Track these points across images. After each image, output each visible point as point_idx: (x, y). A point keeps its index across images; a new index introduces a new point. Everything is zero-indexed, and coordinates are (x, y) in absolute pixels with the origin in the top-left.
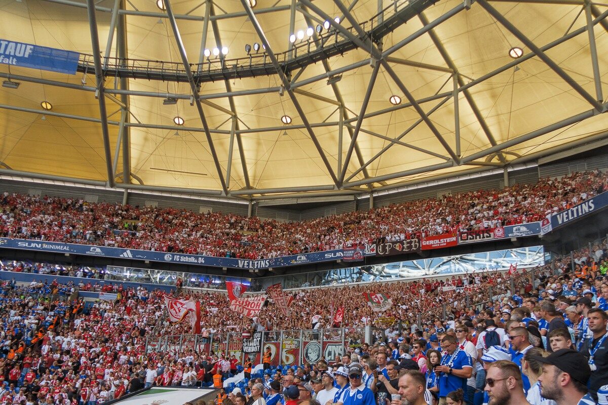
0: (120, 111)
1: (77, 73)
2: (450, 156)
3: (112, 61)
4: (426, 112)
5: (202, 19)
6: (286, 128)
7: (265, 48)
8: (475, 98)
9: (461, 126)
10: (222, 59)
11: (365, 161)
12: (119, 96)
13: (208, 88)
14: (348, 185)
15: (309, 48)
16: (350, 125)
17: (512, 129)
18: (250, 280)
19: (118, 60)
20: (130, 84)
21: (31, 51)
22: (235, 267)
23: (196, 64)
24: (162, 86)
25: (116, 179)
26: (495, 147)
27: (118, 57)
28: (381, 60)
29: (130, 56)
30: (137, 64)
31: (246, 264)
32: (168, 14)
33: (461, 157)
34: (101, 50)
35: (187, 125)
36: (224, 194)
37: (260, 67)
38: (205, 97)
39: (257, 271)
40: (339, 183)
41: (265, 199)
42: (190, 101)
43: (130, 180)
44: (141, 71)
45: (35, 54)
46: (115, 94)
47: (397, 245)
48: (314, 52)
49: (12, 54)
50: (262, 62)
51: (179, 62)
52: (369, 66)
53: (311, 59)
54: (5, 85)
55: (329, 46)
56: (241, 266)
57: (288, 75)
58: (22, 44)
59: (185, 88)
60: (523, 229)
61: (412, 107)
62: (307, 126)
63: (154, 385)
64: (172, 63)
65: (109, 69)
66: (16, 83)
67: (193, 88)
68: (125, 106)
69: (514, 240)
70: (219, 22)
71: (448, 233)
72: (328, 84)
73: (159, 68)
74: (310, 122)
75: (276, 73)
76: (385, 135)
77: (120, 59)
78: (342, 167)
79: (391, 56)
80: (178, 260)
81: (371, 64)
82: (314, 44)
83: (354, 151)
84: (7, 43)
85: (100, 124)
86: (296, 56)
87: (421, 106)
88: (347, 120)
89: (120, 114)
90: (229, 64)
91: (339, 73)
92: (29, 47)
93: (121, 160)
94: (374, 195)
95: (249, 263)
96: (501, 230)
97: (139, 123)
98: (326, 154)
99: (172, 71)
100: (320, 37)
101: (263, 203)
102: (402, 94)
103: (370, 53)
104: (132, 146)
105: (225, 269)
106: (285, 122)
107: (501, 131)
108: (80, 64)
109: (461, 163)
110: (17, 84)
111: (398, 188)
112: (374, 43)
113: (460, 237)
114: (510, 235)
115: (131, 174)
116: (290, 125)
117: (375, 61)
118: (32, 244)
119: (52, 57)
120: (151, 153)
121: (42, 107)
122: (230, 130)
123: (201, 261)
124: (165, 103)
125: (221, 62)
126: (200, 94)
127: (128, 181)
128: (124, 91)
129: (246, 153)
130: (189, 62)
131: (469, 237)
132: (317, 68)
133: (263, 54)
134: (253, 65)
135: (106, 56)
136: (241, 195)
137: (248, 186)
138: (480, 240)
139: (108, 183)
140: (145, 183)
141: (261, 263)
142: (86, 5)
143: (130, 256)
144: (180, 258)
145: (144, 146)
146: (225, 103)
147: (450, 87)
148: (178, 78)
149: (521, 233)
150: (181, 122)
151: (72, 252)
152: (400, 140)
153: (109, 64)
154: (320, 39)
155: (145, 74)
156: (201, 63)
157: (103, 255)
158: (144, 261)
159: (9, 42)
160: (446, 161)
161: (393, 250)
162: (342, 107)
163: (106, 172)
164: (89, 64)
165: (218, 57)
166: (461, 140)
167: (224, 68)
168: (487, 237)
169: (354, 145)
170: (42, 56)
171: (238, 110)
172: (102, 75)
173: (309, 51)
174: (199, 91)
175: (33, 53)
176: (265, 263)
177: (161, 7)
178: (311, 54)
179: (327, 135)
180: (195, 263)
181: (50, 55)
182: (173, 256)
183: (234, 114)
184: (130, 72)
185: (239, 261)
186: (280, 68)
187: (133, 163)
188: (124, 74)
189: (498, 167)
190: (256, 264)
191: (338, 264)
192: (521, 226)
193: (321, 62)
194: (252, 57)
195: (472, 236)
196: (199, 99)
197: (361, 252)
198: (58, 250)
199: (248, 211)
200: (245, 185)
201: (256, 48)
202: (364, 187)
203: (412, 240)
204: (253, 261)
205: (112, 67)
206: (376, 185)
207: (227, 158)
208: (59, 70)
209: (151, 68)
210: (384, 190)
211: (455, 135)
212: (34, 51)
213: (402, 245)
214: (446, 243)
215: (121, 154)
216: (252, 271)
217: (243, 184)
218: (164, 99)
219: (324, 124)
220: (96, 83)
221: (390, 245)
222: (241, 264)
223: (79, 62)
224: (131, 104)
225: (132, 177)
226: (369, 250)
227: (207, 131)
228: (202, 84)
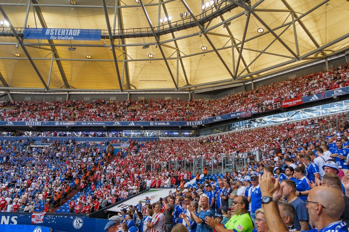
0: (122, 55)
1: (101, 39)
2: (294, 56)
3: (117, 31)
4: (278, 35)
5: (157, 4)
6: (204, 52)
7: (190, 14)
8: (305, 24)
9: (298, 39)
10: (169, 23)
11: (247, 64)
12: (121, 48)
13: (163, 38)
14: (239, 78)
15: (212, 11)
16: (237, 46)
17: (327, 37)
18: (193, 131)
19: (119, 30)
20: (126, 41)
22: (185, 125)
23: (157, 27)
24: (141, 40)
25: (123, 88)
26: (319, 49)
28: (251, 11)
29: (125, 28)
30: (128, 31)
31: (190, 124)
32: (141, 4)
33: (300, 56)
34: (111, 27)
35: (155, 57)
36: (176, 89)
37: (188, 24)
38: (163, 42)
39: (196, 126)
40: (235, 78)
41: (197, 90)
42: (155, 46)
43: (131, 88)
45: (81, 33)
46: (119, 47)
47: (269, 106)
48: (215, 12)
49: (71, 35)
50: (189, 21)
51: (148, 27)
53: (214, 16)
54: (70, 50)
55: (223, 8)
56: (188, 125)
57: (203, 26)
58: (75, 29)
59: (153, 39)
60: (340, 91)
61: (270, 33)
62: (215, 50)
63: (151, 187)
64: (145, 28)
67: (156, 39)
68: (124, 52)
69: (334, 98)
70: (166, 5)
71: (296, 98)
72: (224, 27)
73: (139, 31)
74: (216, 48)
75: (196, 26)
76: (256, 49)
77: (120, 30)
78: (236, 69)
79: (257, 8)
81: (245, 14)
82: (214, 8)
83: (241, 60)
84: (69, 30)
85: (114, 62)
86: (206, 16)
87: (275, 32)
88: (235, 44)
90: (173, 25)
91: (229, 21)
92: (78, 30)
93: (125, 78)
94: (254, 81)
95: (192, 123)
97: (132, 59)
98: (226, 63)
99: (145, 32)
100: (217, 4)
101: (196, 92)
102: (264, 27)
103: (244, 8)
105: (180, 127)
106: (204, 49)
107: (321, 39)
109: (301, 59)
110: (75, 48)
111: (266, 76)
112: (246, 3)
114: (332, 95)
116: (206, 51)
117: (248, 12)
118: (88, 123)
119: (89, 34)
120: (139, 73)
121: (87, 57)
122: (176, 57)
123: (168, 124)
124: (143, 48)
125: (169, 24)
126: (160, 41)
127: (129, 88)
128: (124, 45)
129: (185, 68)
130: (153, 27)
132: (218, 20)
133: (189, 17)
134: (185, 23)
135: (114, 29)
136: (185, 89)
137: (188, 84)
139: (120, 90)
140: (137, 88)
141: (198, 122)
142: (102, 6)
143: (134, 125)
144: (158, 124)
145: (135, 70)
146: (172, 44)
147: (290, 20)
148: (149, 35)
149: (339, 93)
150: (152, 56)
151: (106, 125)
152: (265, 51)
153: (115, 33)
155: (132, 35)
156: (159, 26)
157: (121, 125)
158: (140, 126)
159: (70, 29)
160: (292, 59)
161: (267, 109)
162: (232, 38)
163: (119, 85)
164: (106, 34)
165: (167, 22)
166: (299, 47)
167: (171, 27)
169: (241, 57)
170: (85, 34)
171: (179, 46)
172: (112, 39)
173: (212, 12)
174: (159, 40)
176: (200, 122)
177: (137, 2)
179: (226, 54)
180: (165, 125)
181: (88, 32)
182: (154, 122)
183: (177, 49)
184: (126, 36)
185: (187, 122)
186: (198, 23)
187: (131, 79)
188: (122, 37)
189: (321, 59)
191: (238, 119)
192: (338, 89)
193: (219, 17)
194: (184, 20)
196: (160, 44)
197: (250, 112)
198: (100, 125)
199: (189, 96)
201: (185, 15)
202: (248, 78)
203: (277, 103)
204: (194, 122)
205: (117, 34)
206: (255, 76)
207: (176, 71)
208: (93, 39)
209: (135, 32)
210: (259, 78)
211: (295, 45)
212: (81, 32)
213: (272, 106)
214: (296, 103)
215: (125, 75)
216: (194, 127)
217: (185, 83)
218: (143, 46)
219: (224, 48)
220: (110, 43)
221: (265, 107)
222: (188, 124)
223: (102, 34)
224: (127, 50)
225: (131, 86)
226: (254, 110)
227: (165, 59)
228: (160, 36)
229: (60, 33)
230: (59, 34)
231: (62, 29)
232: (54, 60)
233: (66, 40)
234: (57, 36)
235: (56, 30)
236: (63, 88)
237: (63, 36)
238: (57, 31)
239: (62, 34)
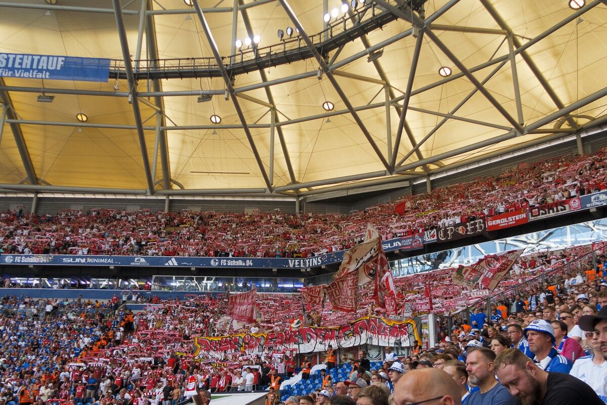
0: (155, 116)
1: (110, 80)
2: (512, 127)
4: (480, 81)
5: (231, 10)
6: (328, 115)
7: (298, 31)
8: (536, 60)
9: (521, 92)
10: (255, 48)
11: (418, 141)
12: (153, 99)
13: (242, 80)
14: (400, 169)
15: (345, 25)
16: (398, 104)
17: (581, 89)
18: (303, 280)
19: (149, 62)
20: (163, 87)
21: (62, 63)
22: (285, 267)
23: (228, 57)
24: (195, 84)
25: (156, 187)
26: (563, 111)
27: (149, 59)
28: (424, 28)
29: (161, 56)
30: (168, 64)
32: (195, 9)
33: (524, 126)
34: (131, 54)
35: (224, 123)
36: (268, 192)
37: (295, 52)
38: (241, 89)
39: (309, 270)
40: (391, 168)
41: (312, 194)
42: (225, 96)
43: (171, 186)
44: (173, 70)
45: (66, 66)
46: (149, 97)
47: (460, 228)
48: (351, 28)
49: (45, 68)
50: (297, 47)
51: (211, 57)
52: (411, 36)
53: (348, 36)
54: (40, 100)
55: (367, 21)
56: (291, 266)
57: (326, 57)
58: (53, 56)
59: (219, 83)
60: (603, 197)
61: (465, 77)
62: (351, 110)
64: (203, 58)
65: (141, 72)
66: (50, 97)
67: (227, 82)
68: (160, 109)
69: (593, 210)
70: (248, 11)
71: (516, 210)
72: (369, 61)
73: (191, 65)
74: (354, 106)
75: (311, 56)
76: (436, 111)
77: (151, 61)
78: (393, 150)
79: (435, 22)
80: (225, 264)
81: (413, 34)
82: (350, 20)
83: (404, 129)
84: (39, 57)
85: (136, 131)
86: (331, 36)
87: (475, 74)
88: (393, 100)
89: (156, 119)
90: (263, 53)
91: (380, 48)
92: (60, 59)
93: (160, 166)
94: (432, 178)
95: (299, 262)
96: (577, 201)
97: (176, 125)
98: (374, 139)
99: (204, 67)
100: (356, 13)
101: (311, 198)
102: (452, 64)
103: (411, 22)
104: (170, 150)
105: (275, 270)
106: (327, 108)
107: (569, 93)
108: (112, 70)
109: (526, 132)
110: (52, 98)
111: (457, 167)
112: (414, 11)
113: (530, 214)
114: (588, 205)
115: (171, 180)
116: (333, 111)
117: (418, 30)
118: (77, 259)
119: (83, 67)
120: (189, 155)
121: (78, 119)
122: (270, 123)
123: (249, 263)
124: (200, 100)
125: (254, 51)
126: (234, 87)
127: (169, 187)
128: (157, 93)
129: (288, 146)
130: (220, 56)
131: (541, 211)
132: (356, 46)
133: (297, 38)
134: (288, 51)
135: (137, 59)
136: (286, 191)
137: (294, 181)
138: (554, 214)
139: (148, 190)
140: (185, 188)
141: (312, 260)
142: (113, 10)
143: (176, 264)
144: (227, 263)
145: (182, 149)
146: (261, 94)
147: (505, 50)
148: (211, 74)
149: (601, 201)
150: (218, 120)
151: (116, 264)
152: (454, 115)
153: (140, 67)
154: (356, 14)
155: (176, 73)
156: (233, 54)
157: (148, 265)
158: (190, 268)
159: (41, 56)
160: (508, 132)
161: (455, 234)
162: (387, 86)
163: (146, 180)
164: (120, 69)
165: (251, 47)
166: (523, 108)
167: (258, 57)
168: (562, 210)
170: (73, 66)
171: (276, 100)
172: (134, 79)
173: (345, 29)
174: (233, 85)
175: (64, 64)
176: (318, 261)
177: (189, 3)
178: (348, 32)
179: (375, 118)
180: (243, 266)
181: (82, 64)
182: (220, 260)
183: (272, 106)
184: (161, 73)
185: (290, 261)
186: (316, 50)
187: (172, 168)
188: (156, 75)
189: (568, 133)
190: (307, 262)
191: (396, 254)
192: (600, 193)
193: (359, 40)
194: (286, 43)
195: (544, 210)
196: (234, 93)
197: (420, 240)
198: (103, 263)
199: (295, 208)
200: (290, 181)
201: (289, 32)
202: (419, 170)
203: (476, 221)
204: (304, 260)
205: (143, 69)
206: (433, 167)
207: (268, 154)
208: (91, 78)
209: (182, 67)
210: (442, 172)
211: (515, 103)
212: (64, 62)
213: (466, 228)
214: (515, 221)
215: (159, 160)
216: (304, 270)
217: (288, 180)
218: (198, 96)
219: (370, 107)
220: (128, 87)
221: (452, 229)
222: (291, 264)
223: (111, 68)
224: (165, 106)
225: (172, 183)
226: (429, 236)
227: (245, 127)
228: (237, 77)
229: (21, 64)
230: (17, 66)
231: (23, 55)
232: (6, 123)
233: (33, 78)
234: (13, 69)
235: (11, 57)
236: (25, 183)
237: (26, 70)
238: (14, 59)
239: (24, 66)
